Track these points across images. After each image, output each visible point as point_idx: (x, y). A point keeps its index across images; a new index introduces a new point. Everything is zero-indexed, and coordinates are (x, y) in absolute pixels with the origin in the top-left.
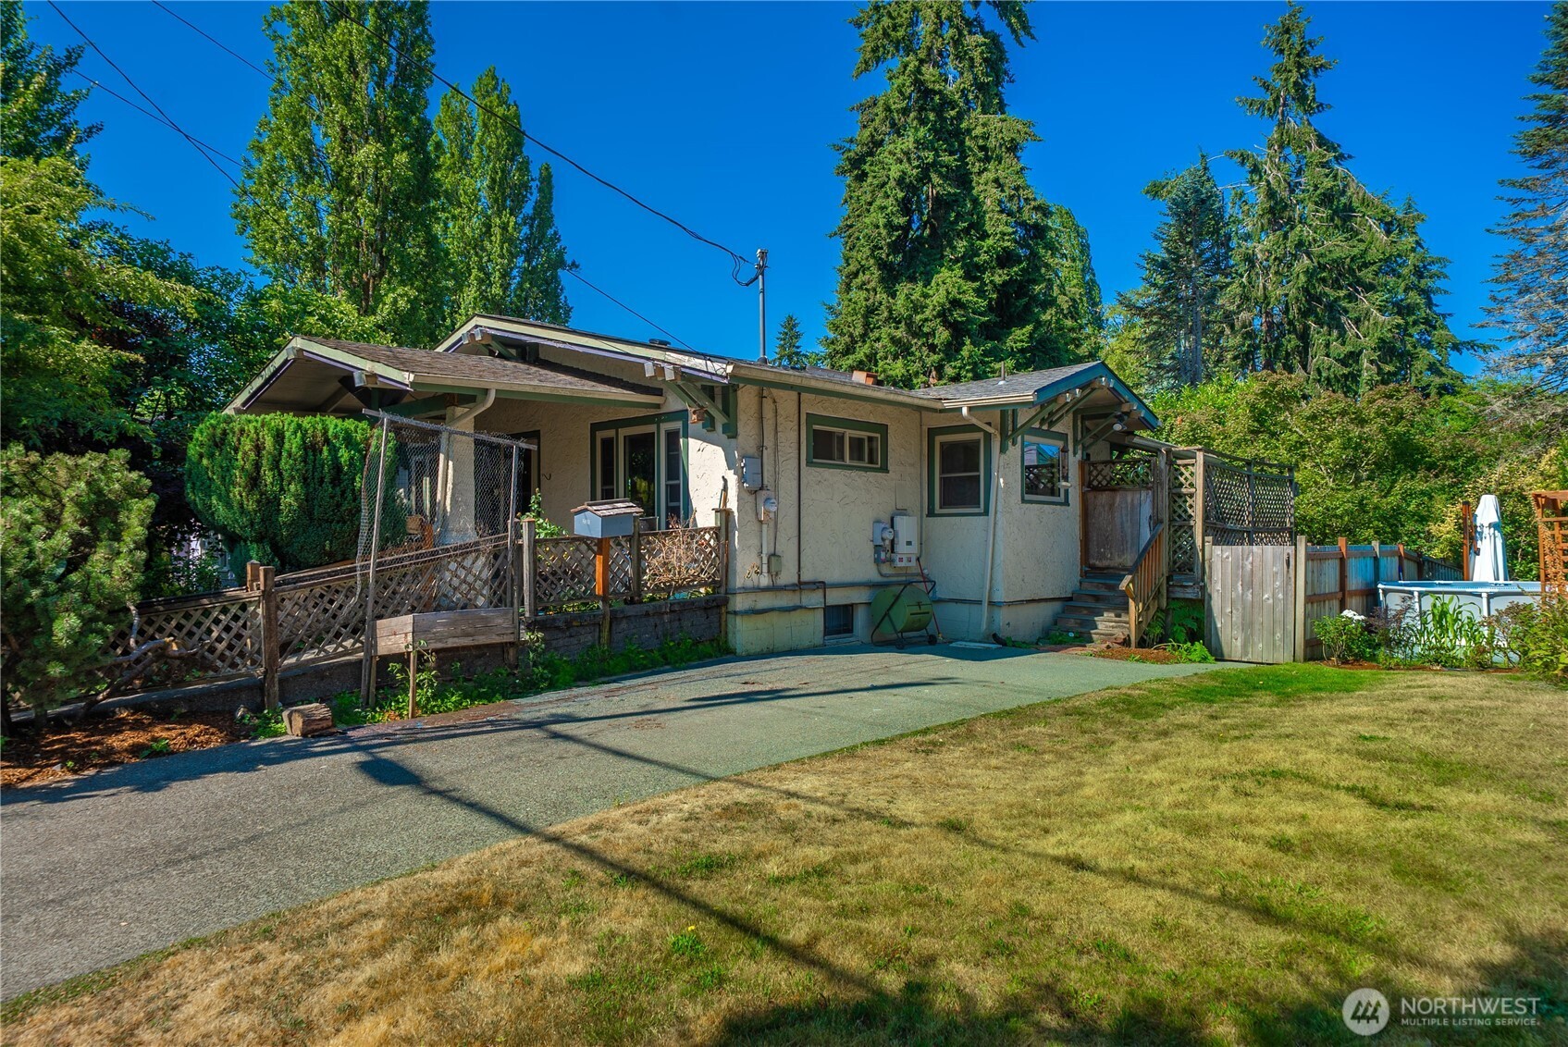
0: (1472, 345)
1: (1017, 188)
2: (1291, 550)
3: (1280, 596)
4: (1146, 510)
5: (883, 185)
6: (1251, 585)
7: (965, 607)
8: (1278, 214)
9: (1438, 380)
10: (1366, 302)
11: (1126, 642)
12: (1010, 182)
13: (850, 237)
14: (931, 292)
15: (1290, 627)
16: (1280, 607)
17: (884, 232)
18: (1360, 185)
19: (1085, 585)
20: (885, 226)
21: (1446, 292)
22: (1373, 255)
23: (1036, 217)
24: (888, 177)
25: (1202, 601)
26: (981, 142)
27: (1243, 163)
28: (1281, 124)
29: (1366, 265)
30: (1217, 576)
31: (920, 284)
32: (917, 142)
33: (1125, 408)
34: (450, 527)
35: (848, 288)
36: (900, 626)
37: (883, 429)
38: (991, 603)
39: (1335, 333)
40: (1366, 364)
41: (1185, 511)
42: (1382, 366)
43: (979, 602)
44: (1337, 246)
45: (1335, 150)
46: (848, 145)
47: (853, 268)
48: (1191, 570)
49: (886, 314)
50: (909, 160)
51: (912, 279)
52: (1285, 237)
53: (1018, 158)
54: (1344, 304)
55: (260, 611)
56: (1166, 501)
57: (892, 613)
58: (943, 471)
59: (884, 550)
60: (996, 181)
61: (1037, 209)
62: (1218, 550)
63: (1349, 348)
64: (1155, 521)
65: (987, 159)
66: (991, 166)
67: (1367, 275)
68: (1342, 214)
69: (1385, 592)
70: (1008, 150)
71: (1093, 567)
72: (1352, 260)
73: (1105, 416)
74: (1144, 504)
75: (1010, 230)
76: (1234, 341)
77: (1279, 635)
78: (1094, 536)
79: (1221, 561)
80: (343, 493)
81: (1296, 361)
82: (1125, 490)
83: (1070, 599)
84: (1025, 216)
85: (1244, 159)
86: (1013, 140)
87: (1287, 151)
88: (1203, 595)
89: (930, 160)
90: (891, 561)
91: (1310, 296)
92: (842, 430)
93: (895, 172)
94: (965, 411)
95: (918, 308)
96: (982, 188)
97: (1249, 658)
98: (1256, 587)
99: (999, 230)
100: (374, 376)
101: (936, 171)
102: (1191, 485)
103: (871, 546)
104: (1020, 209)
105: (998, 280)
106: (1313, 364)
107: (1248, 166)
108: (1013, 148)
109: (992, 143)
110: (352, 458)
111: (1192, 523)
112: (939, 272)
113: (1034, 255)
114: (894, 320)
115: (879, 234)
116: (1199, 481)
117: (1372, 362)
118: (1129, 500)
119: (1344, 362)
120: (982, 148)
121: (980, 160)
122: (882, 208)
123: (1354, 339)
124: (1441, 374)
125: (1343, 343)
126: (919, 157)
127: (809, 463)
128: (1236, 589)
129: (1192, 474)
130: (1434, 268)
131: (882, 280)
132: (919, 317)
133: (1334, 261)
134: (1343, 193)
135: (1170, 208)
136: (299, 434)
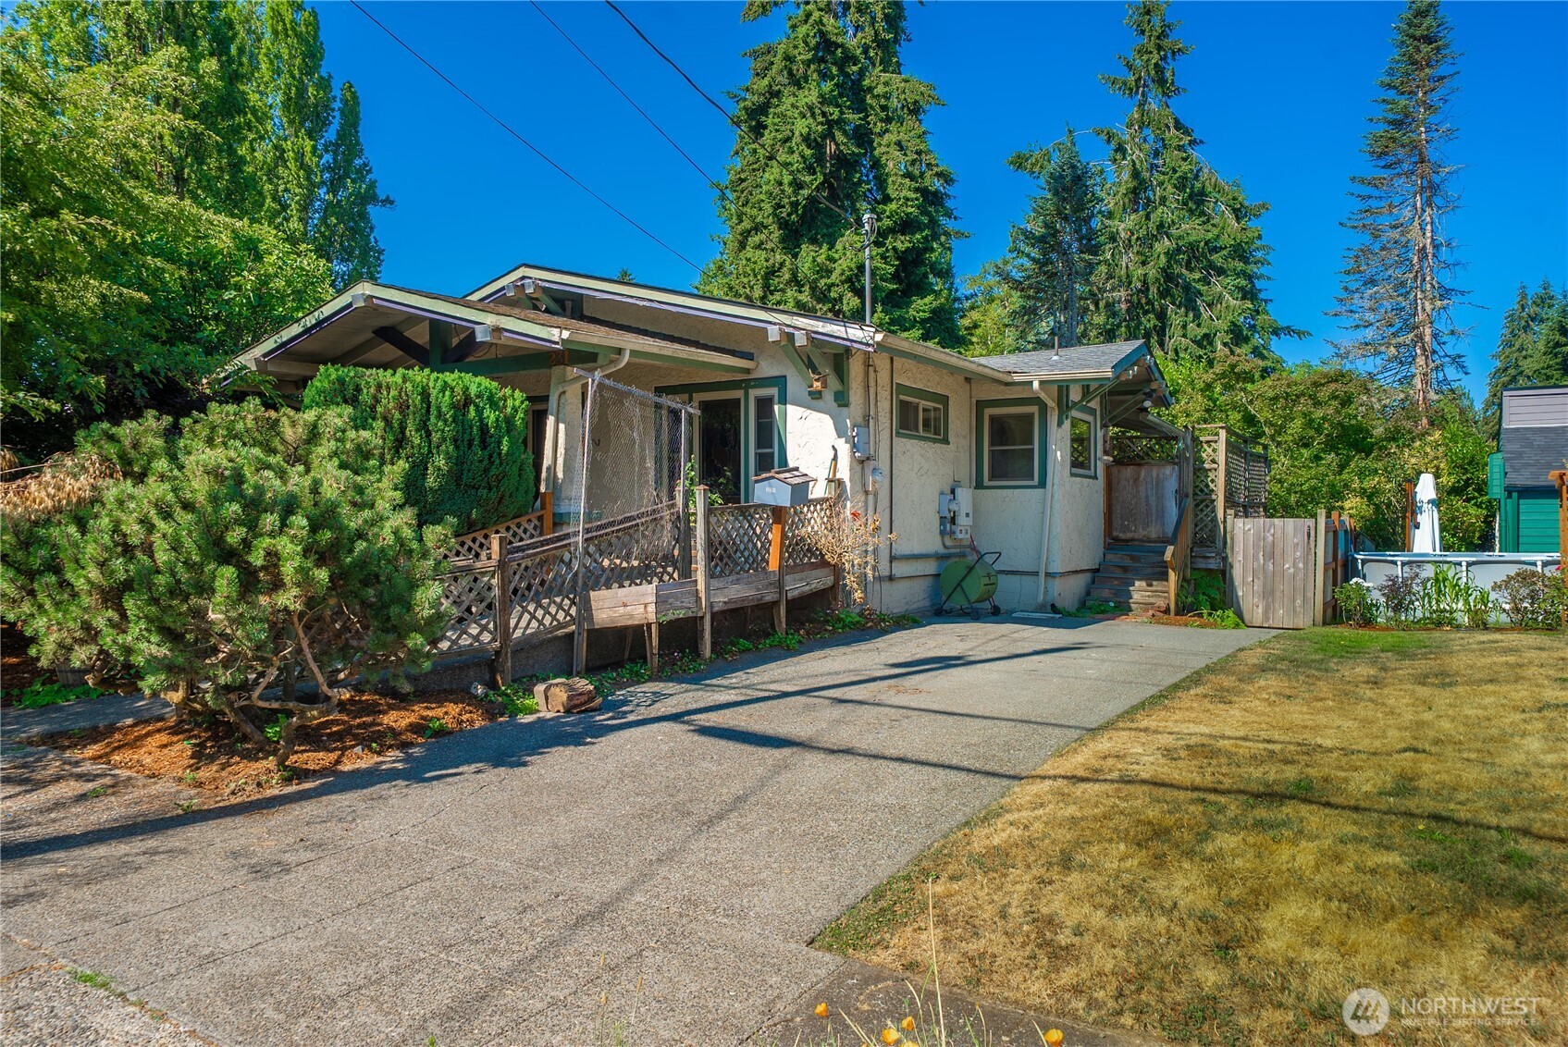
0: (1289, 330)
1: (919, 153)
2: (1310, 522)
3: (1301, 565)
4: (1172, 484)
5: (788, 140)
6: (1273, 555)
7: (1016, 579)
8: (1138, 194)
9: (1262, 364)
10: (1218, 285)
11: (1167, 611)
12: (912, 145)
13: (742, 192)
14: (836, 256)
15: (1310, 595)
16: (1300, 576)
17: (789, 190)
18: (1212, 167)
19: (1109, 557)
20: (790, 184)
21: (1269, 278)
22: (1225, 240)
23: (937, 184)
24: (792, 131)
25: (1223, 572)
26: (883, 101)
27: (1109, 141)
28: (1141, 105)
29: (1215, 250)
30: (1239, 547)
31: (825, 247)
32: (821, 96)
33: (1154, 386)
34: (563, 495)
35: (743, 246)
36: (973, 597)
37: (944, 400)
38: (1048, 575)
39: (1191, 315)
40: (1220, 346)
41: (1207, 486)
42: (1234, 348)
43: (1036, 574)
44: (1192, 230)
45: (1187, 133)
46: (743, 94)
47: (746, 224)
48: (1214, 542)
49: (787, 276)
50: (813, 115)
51: (814, 241)
52: (1148, 217)
53: (920, 121)
54: (1199, 286)
55: (494, 582)
56: (1191, 475)
57: (964, 584)
58: (992, 443)
59: (948, 522)
60: (899, 144)
61: (939, 175)
62: (1240, 522)
63: (1205, 331)
64: (1181, 495)
65: (888, 120)
66: (893, 127)
67: (1217, 258)
68: (1196, 201)
69: (1364, 562)
70: (911, 112)
71: (1116, 539)
72: (1206, 243)
73: (1134, 393)
74: (1170, 478)
75: (914, 196)
76: (1099, 319)
77: (1299, 602)
78: (1117, 509)
79: (1244, 533)
80: (491, 456)
81: (1154, 340)
82: (1150, 464)
83: (1097, 570)
84: (927, 182)
85: (1110, 137)
86: (916, 102)
87: (1146, 132)
88: (1225, 565)
89: (835, 117)
90: (953, 533)
91: (1168, 276)
92: (917, 400)
93: (801, 127)
94: (1036, 385)
95: (825, 271)
96: (883, 149)
97: (1271, 623)
98: (1278, 557)
99: (902, 195)
100: (497, 330)
101: (840, 129)
102: (1213, 461)
103: (937, 516)
104: (922, 175)
105: (901, 246)
106: (1170, 344)
107: (1113, 145)
108: (915, 110)
109: (894, 103)
110: (497, 420)
111: (1214, 497)
112: (843, 236)
113: (933, 223)
114: (795, 281)
115: (783, 191)
116: (1221, 458)
117: (1225, 344)
118: (1154, 474)
119: (1199, 344)
120: (884, 108)
121: (881, 120)
122: (786, 165)
123: (1209, 321)
124: (1263, 358)
125: (1199, 325)
126: (824, 114)
127: (898, 434)
128: (1258, 560)
129: (1214, 450)
130: (1259, 254)
131: (783, 240)
132: (823, 282)
133: (1190, 244)
134: (1196, 177)
135: (1049, 183)
136: (447, 393)
